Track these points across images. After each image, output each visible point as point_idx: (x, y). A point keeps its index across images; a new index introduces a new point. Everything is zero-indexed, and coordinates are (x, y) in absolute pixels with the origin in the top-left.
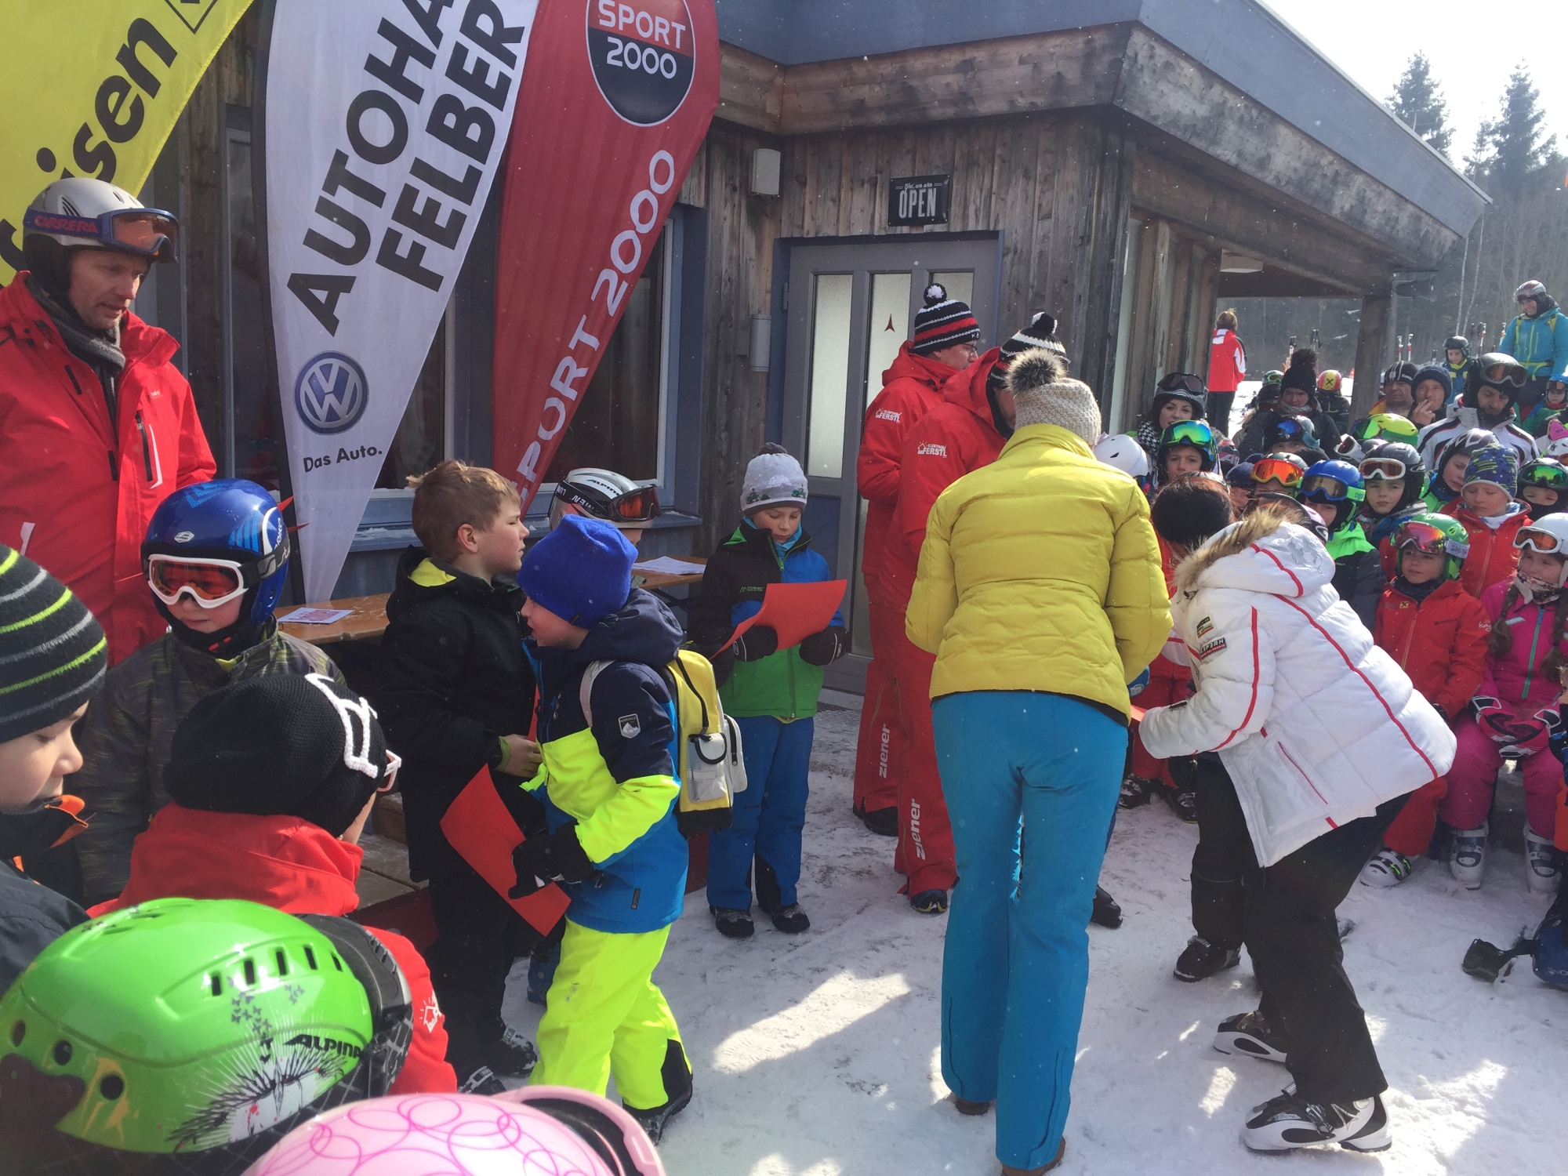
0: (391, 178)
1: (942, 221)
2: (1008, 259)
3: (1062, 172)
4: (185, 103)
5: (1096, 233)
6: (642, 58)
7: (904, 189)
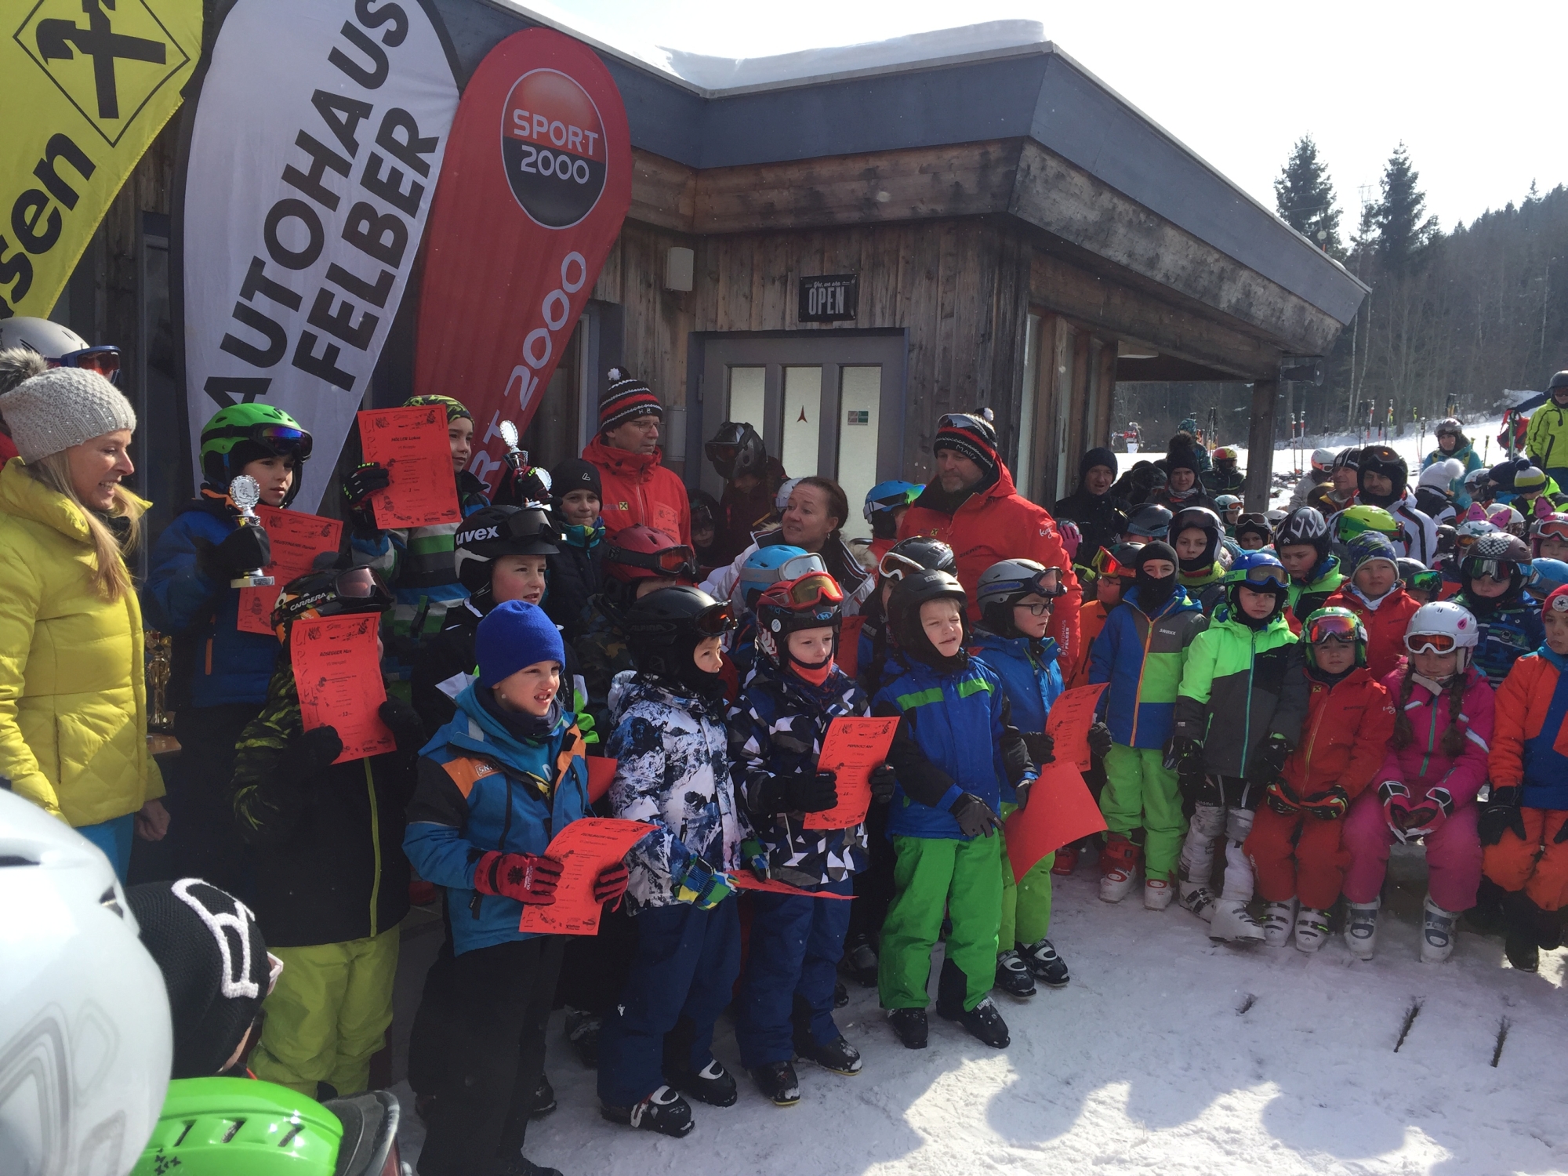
0: (306, 283)
1: (849, 317)
2: (914, 355)
3: (962, 273)
4: (103, 215)
5: (997, 330)
6: (555, 165)
7: (813, 287)
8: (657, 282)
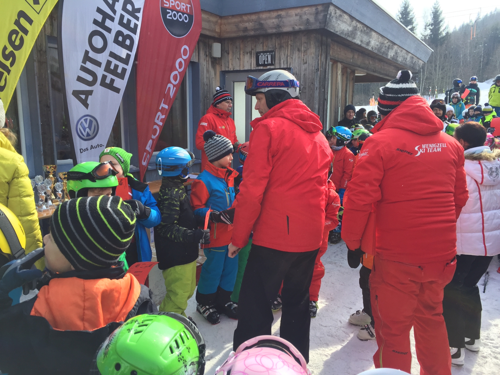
0: (103, 58)
1: (273, 65)
3: (309, 49)
4: (37, 37)
5: (321, 67)
6: (178, 16)
7: (260, 55)
8: (209, 54)
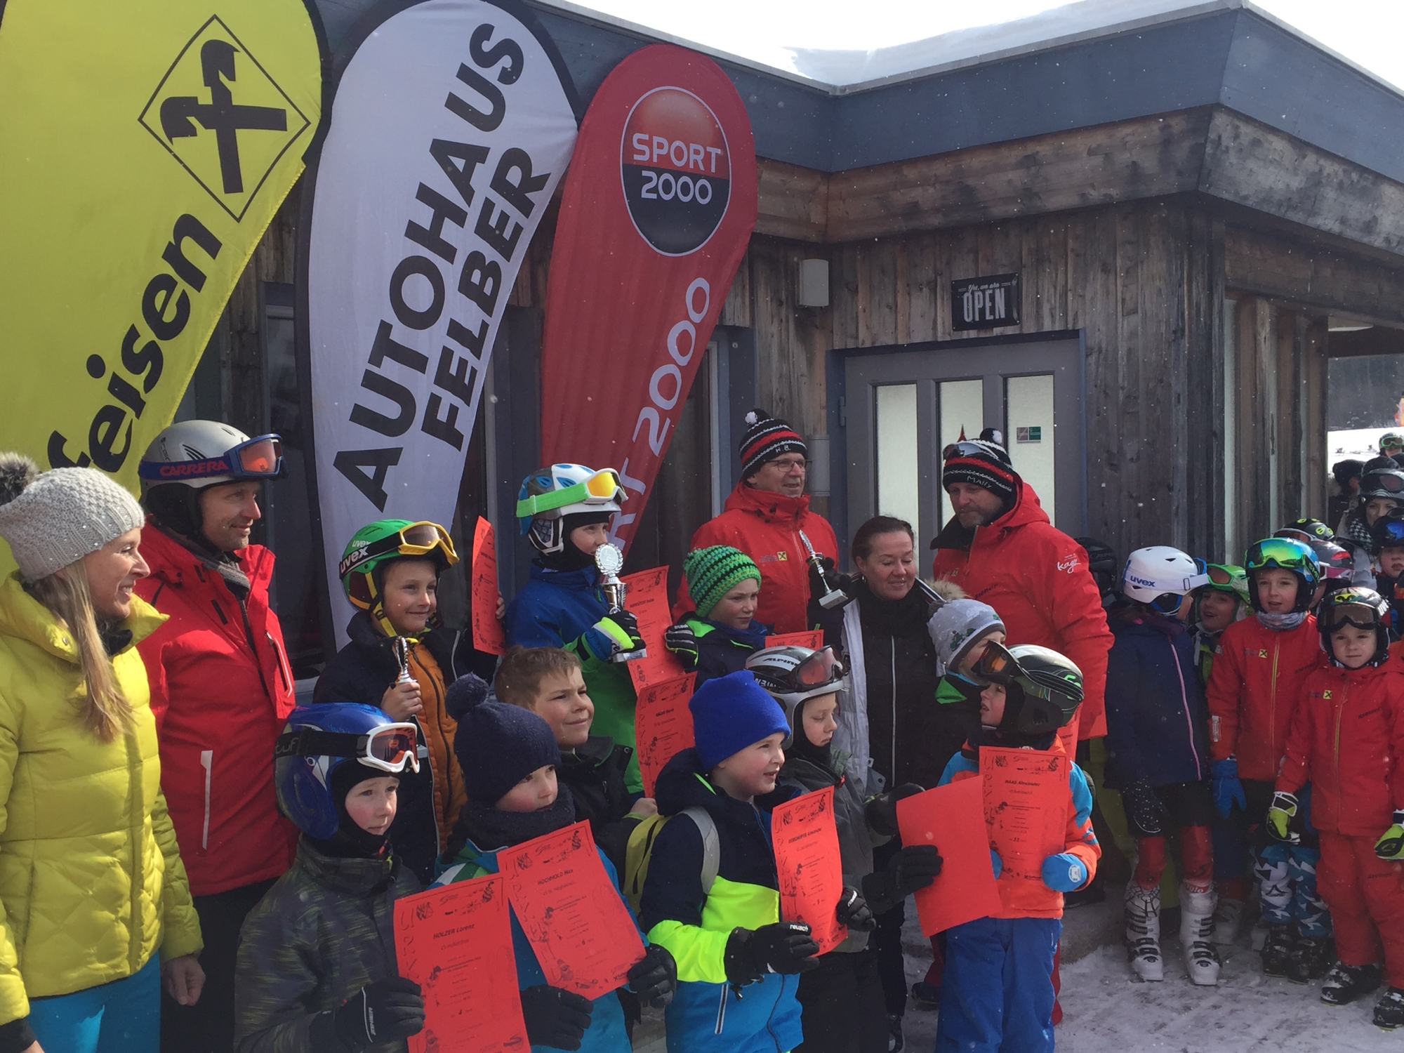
0: (430, 341)
1: (1012, 321)
2: (1093, 359)
3: (1145, 262)
4: (230, 293)
5: (1190, 325)
6: (676, 188)
7: (967, 291)
8: (788, 299)
